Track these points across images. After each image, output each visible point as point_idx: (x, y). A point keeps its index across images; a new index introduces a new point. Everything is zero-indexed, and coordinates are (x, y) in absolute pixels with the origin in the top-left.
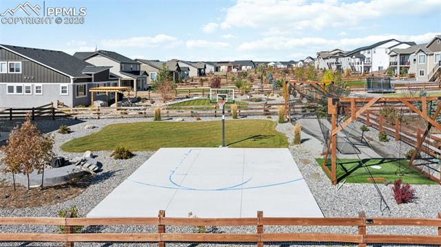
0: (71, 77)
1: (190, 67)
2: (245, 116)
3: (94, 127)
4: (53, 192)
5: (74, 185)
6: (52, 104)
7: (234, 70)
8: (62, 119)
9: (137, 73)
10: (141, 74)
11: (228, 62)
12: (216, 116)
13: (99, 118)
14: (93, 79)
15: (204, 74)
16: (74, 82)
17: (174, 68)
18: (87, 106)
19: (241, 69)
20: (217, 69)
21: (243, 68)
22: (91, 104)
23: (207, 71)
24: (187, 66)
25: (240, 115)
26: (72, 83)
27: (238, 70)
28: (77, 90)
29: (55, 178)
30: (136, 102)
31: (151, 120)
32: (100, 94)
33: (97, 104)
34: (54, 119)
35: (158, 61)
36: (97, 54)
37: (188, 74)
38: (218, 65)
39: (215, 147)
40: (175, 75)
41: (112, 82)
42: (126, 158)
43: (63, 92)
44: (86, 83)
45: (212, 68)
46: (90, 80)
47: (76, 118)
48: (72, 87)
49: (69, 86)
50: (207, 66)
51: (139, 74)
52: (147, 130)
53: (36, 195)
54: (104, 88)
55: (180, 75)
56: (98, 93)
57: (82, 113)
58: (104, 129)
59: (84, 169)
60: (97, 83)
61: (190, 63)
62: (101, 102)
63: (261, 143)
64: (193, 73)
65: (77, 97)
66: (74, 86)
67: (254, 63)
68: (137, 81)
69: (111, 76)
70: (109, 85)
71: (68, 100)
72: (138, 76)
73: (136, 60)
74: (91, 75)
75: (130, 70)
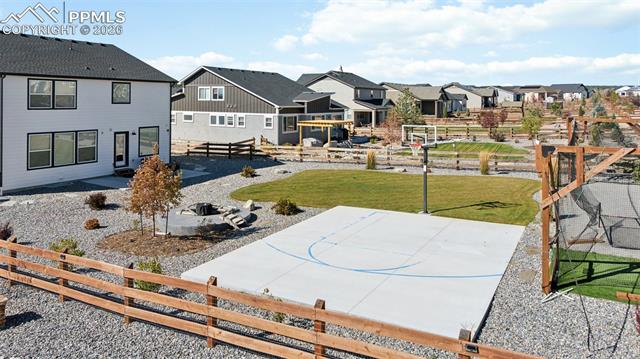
0: (277, 106)
1: (468, 94)
2: (505, 171)
3: (285, 172)
4: (176, 243)
5: (205, 238)
6: (254, 139)
7: (549, 100)
8: (261, 158)
9: (378, 102)
10: (384, 104)
11: (538, 87)
12: (458, 168)
13: (301, 161)
14: (306, 110)
15: (494, 106)
16: (280, 112)
17: (436, 96)
18: (294, 145)
19: (561, 97)
20: (518, 98)
21: (566, 96)
22: (298, 142)
23: (500, 100)
24: (463, 92)
25: (496, 170)
26: (277, 114)
27: (555, 98)
28: (284, 123)
29: (191, 228)
30: (364, 143)
31: (363, 167)
32: (316, 130)
33: (308, 142)
34: (251, 159)
35: (428, 85)
36: (326, 77)
37: (465, 105)
38: (521, 92)
39: (413, 212)
40: (440, 105)
41: (333, 114)
42: (289, 214)
43: (267, 125)
44: (297, 115)
45: (510, 97)
46: (301, 110)
47: (276, 160)
48: (277, 119)
49: (274, 117)
50: (500, 92)
51: (381, 104)
52: (345, 180)
53: (158, 244)
54: (322, 122)
55: (447, 105)
56: (313, 127)
57: (289, 153)
58: (296, 174)
59: (226, 221)
60: (312, 114)
61: (470, 88)
62: (314, 140)
63: (487, 215)
64: (474, 103)
65: (284, 133)
66: (280, 118)
67: (586, 89)
68: (377, 113)
69: (333, 106)
70: (329, 118)
71: (273, 136)
72: (379, 107)
73: (383, 84)
74: (303, 104)
75: (369, 98)
